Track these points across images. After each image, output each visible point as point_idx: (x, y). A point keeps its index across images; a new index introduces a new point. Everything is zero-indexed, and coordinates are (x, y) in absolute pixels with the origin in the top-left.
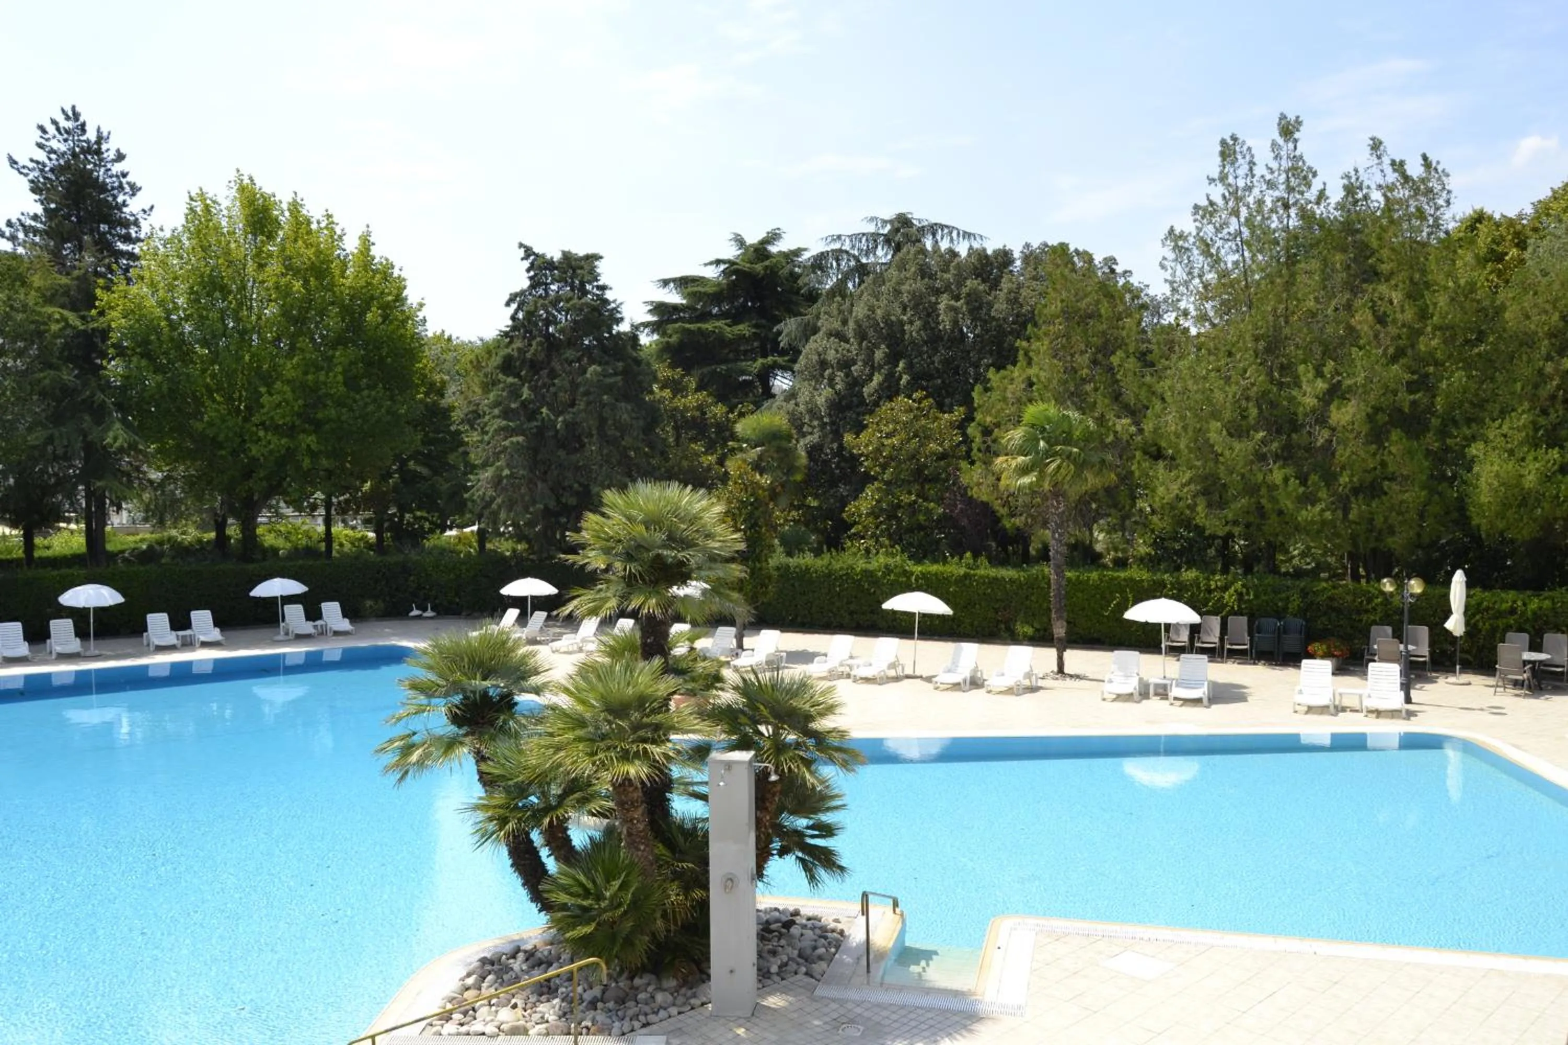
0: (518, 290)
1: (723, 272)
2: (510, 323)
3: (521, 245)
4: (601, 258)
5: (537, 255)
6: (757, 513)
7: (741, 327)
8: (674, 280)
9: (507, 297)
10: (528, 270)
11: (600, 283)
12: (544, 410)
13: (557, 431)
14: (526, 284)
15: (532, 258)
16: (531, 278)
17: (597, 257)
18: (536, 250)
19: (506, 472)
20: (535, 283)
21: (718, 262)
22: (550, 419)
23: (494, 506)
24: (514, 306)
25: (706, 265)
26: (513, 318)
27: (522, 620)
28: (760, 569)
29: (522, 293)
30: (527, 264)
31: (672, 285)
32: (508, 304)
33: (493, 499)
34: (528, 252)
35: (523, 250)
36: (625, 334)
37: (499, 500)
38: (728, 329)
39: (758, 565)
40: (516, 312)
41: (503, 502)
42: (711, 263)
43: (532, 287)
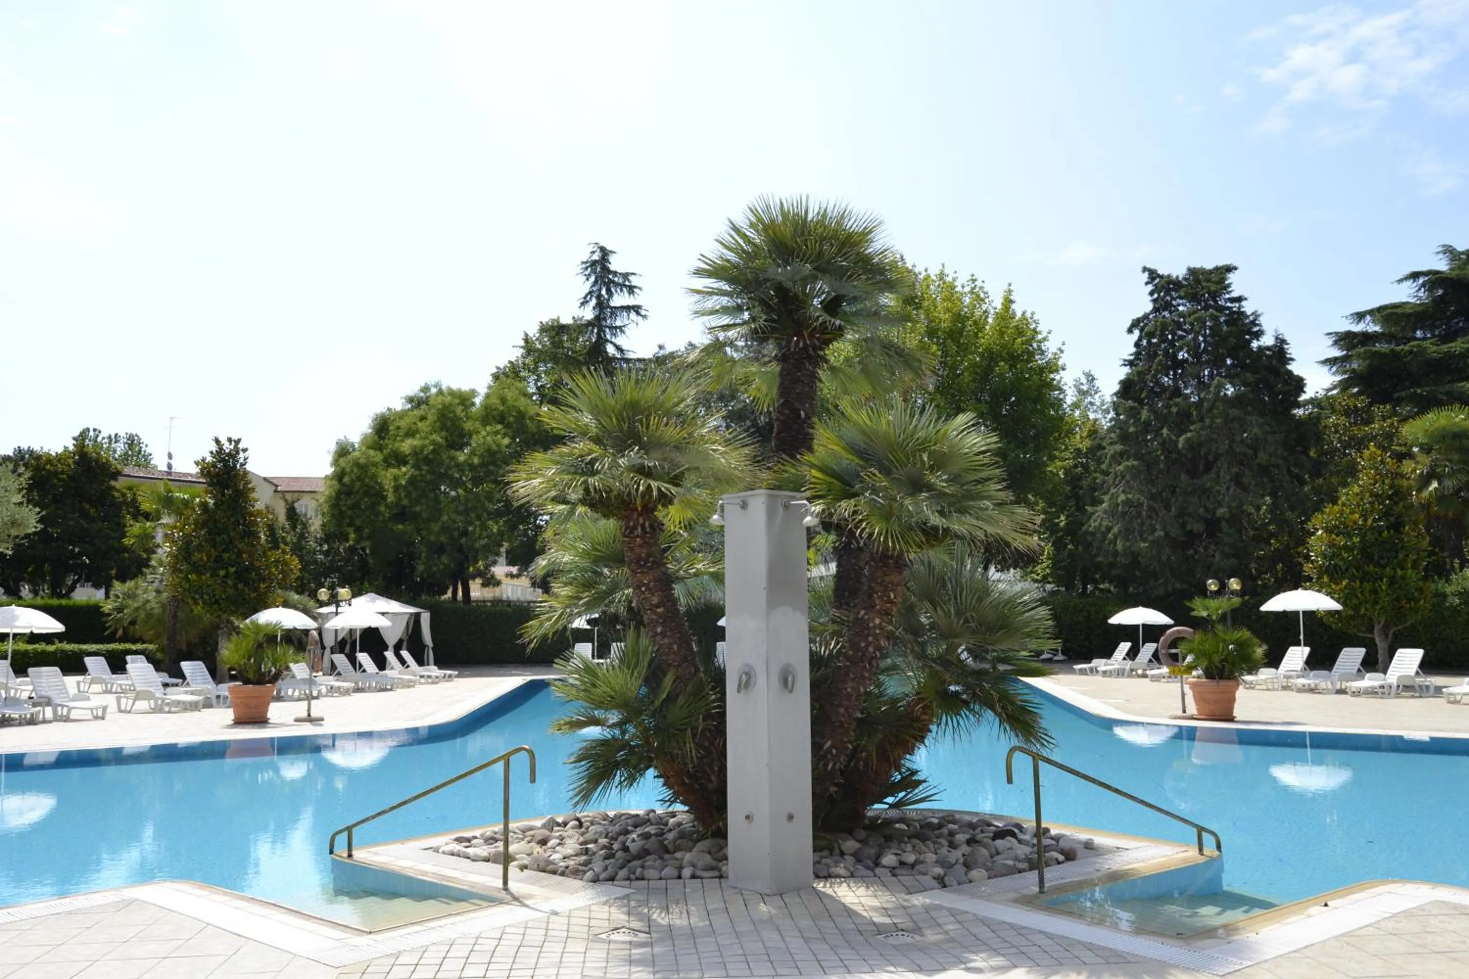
0: (1140, 314)
1: (1423, 285)
2: (1134, 350)
3: (1145, 269)
4: (1235, 268)
5: (1161, 277)
7: (1453, 344)
8: (1371, 312)
9: (1128, 323)
10: (1151, 293)
11: (1234, 295)
12: (1165, 431)
13: (1178, 452)
14: (1149, 307)
15: (1157, 280)
16: (1155, 301)
17: (1230, 269)
18: (1160, 272)
19: (1122, 497)
20: (1160, 306)
21: (1415, 276)
22: (1170, 439)
23: (1110, 536)
24: (1137, 333)
25: (1400, 281)
26: (1137, 345)
27: (1132, 654)
29: (1146, 317)
30: (1150, 287)
31: (1368, 318)
32: (1130, 331)
33: (1109, 529)
34: (1153, 275)
35: (1146, 274)
36: (1268, 348)
37: (1116, 529)
38: (1435, 348)
40: (1140, 339)
41: (1120, 531)
42: (1407, 278)
43: (1156, 310)
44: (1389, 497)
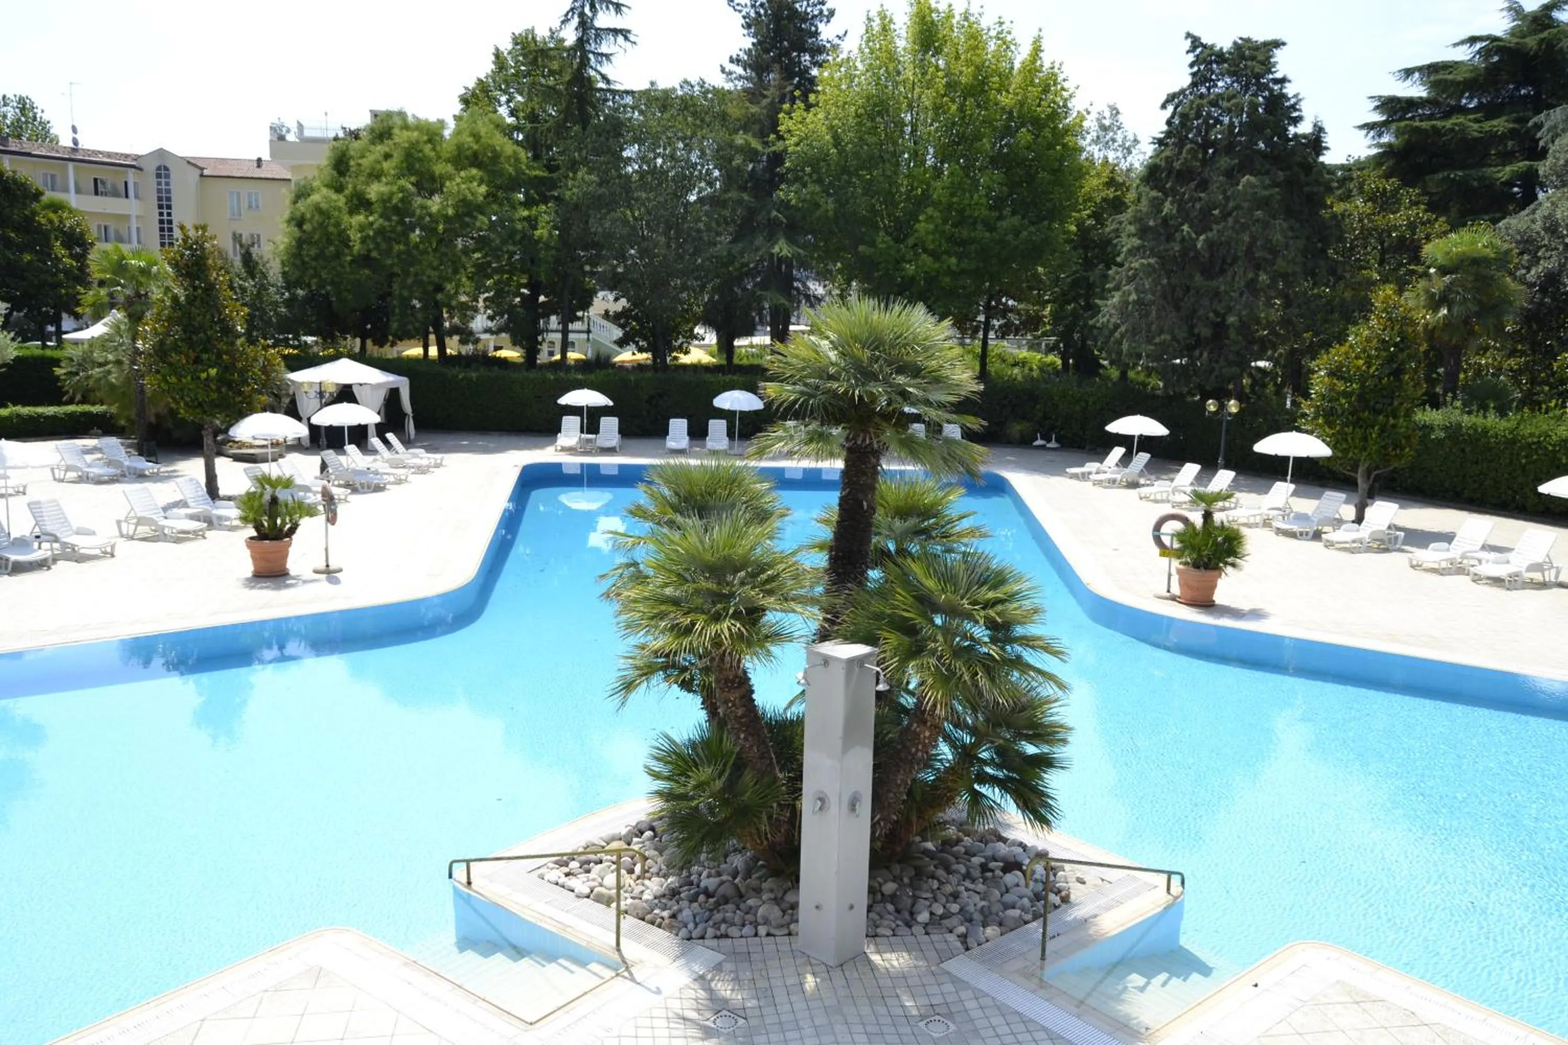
0: (1176, 89)
1: (1479, 52)
2: (1165, 128)
3: (1189, 35)
4: (1284, 44)
5: (1204, 46)
6: (1402, 356)
7: (1495, 122)
8: (1420, 69)
9: (1163, 98)
10: (1192, 65)
11: (1279, 75)
12: (1185, 228)
13: (1197, 252)
14: (1186, 81)
15: (1199, 50)
16: (1194, 75)
17: (1277, 44)
18: (1204, 41)
19: (1133, 297)
20: (1199, 79)
21: (1473, 40)
22: (1190, 237)
23: (1117, 335)
24: (1170, 108)
25: (1456, 45)
26: (1169, 123)
27: (1126, 460)
28: (1394, 426)
29: (1182, 92)
30: (1191, 58)
31: (1417, 75)
32: (1164, 107)
33: (1117, 327)
34: (1196, 42)
35: (1189, 40)
36: (1304, 136)
37: (1123, 329)
38: (1476, 126)
39: (1392, 421)
40: (1173, 117)
41: (1127, 331)
42: (1463, 42)
43: (1194, 84)
44: (1396, 345)
